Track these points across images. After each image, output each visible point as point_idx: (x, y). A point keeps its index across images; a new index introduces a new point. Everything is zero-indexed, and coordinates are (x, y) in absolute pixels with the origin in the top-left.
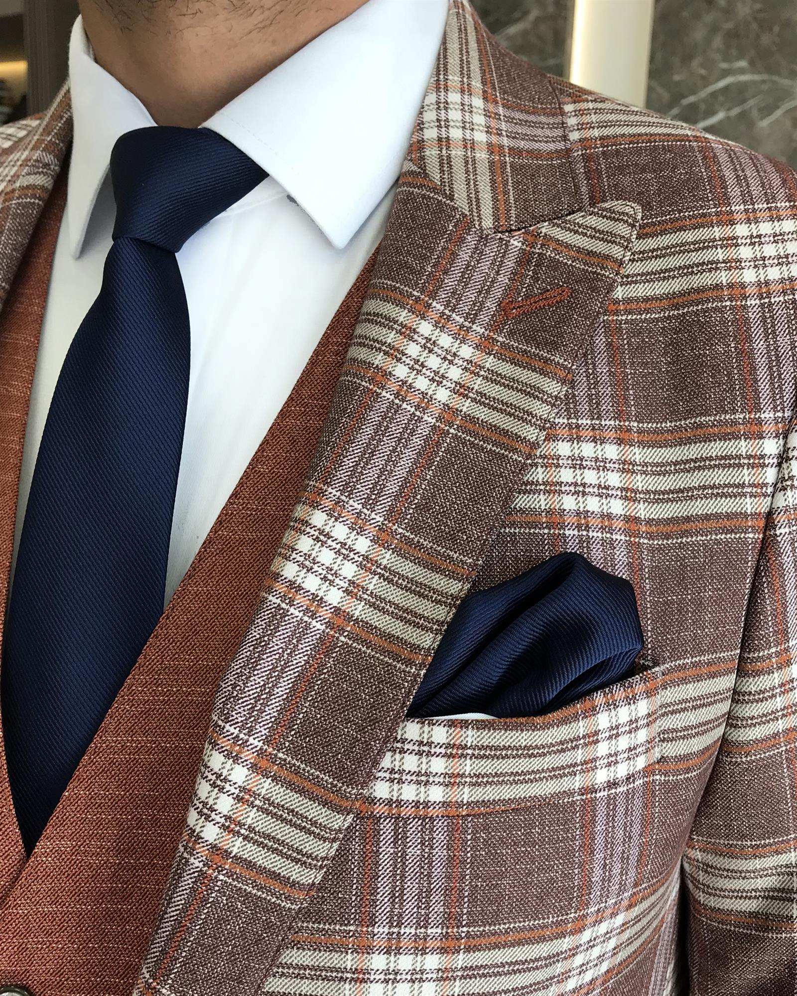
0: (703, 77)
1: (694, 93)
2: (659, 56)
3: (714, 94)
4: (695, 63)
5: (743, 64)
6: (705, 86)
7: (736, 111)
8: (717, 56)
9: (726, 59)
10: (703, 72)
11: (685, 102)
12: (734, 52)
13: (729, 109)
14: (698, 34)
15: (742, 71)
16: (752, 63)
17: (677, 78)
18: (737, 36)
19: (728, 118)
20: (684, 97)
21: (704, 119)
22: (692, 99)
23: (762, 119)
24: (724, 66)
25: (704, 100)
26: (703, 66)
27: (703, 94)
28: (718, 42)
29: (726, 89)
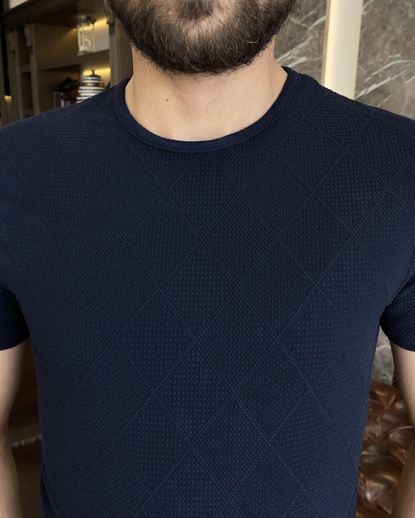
0: (381, 63)
1: (377, 70)
2: (362, 54)
3: (386, 70)
4: (377, 56)
5: (398, 55)
6: (382, 67)
7: (396, 77)
8: (387, 53)
9: (391, 53)
10: (381, 60)
11: (373, 74)
12: (394, 50)
13: (392, 77)
14: (379, 43)
15: (398, 59)
16: (402, 55)
17: (370, 63)
18: (396, 43)
19: (392, 80)
20: (373, 72)
21: (381, 81)
22: (376, 73)
23: (407, 80)
24: (390, 57)
25: (381, 73)
26: (380, 57)
27: (381, 70)
28: (388, 46)
29: (391, 67)
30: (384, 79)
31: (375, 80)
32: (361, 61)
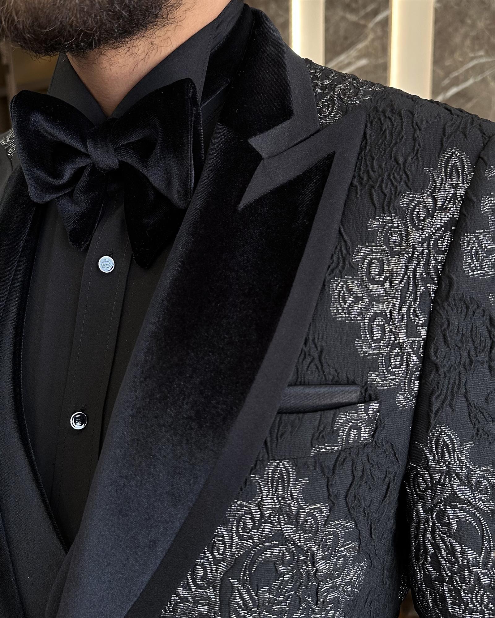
30: (466, 80)
31: (456, 82)
32: (437, 61)
